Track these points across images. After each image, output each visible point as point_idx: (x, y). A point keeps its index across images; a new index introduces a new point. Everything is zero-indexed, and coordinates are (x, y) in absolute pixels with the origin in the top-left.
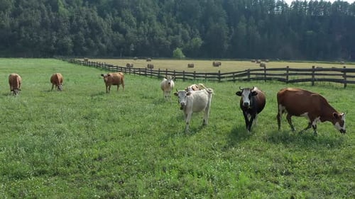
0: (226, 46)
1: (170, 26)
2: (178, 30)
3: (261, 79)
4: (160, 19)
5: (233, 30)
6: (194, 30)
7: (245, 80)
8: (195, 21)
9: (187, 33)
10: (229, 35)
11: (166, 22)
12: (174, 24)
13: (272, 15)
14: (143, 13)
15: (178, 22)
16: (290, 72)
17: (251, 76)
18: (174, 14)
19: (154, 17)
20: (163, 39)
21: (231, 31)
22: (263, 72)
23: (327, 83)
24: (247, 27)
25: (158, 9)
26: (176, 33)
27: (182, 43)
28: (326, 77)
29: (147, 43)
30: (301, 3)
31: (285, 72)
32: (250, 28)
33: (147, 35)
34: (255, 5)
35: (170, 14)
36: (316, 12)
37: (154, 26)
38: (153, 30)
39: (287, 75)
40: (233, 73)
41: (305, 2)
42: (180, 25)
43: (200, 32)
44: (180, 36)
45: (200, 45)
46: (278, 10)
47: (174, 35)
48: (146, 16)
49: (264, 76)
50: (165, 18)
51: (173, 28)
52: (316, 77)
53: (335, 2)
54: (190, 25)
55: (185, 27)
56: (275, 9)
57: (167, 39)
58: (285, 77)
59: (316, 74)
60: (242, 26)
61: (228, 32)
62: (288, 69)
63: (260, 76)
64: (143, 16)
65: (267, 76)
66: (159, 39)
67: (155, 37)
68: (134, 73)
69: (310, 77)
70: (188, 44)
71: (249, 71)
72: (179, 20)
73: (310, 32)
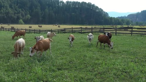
0: (41, 19)
1: (16, 10)
2: (20, 12)
3: (71, 32)
4: (11, 6)
5: (43, 12)
6: (27, 12)
7: (63, 33)
8: (27, 8)
9: (24, 13)
10: (42, 14)
11: (14, 8)
12: (18, 9)
13: (58, 7)
14: (3, 4)
15: (19, 8)
16: (82, 29)
17: (66, 31)
18: (17, 5)
19: (8, 6)
20: (13, 15)
21: (42, 13)
22: (71, 29)
23: (97, 33)
24: (49, 11)
25: (9, 2)
26: (19, 13)
27: (22, 18)
28: (97, 31)
29: (6, 17)
30: (69, 2)
31: (81, 29)
32: (50, 11)
33: (5, 14)
34: (52, 2)
35: (16, 5)
36: (75, 6)
37: (8, 10)
38: (8, 11)
39: (81, 30)
40: (58, 30)
41: (71, 2)
42: (20, 10)
43: (29, 13)
44: (20, 14)
45: (29, 18)
46: (61, 4)
47: (17, 14)
48: (4, 5)
49: (72, 31)
50: (13, 6)
51: (17, 10)
52: (93, 31)
53: (82, 2)
54: (25, 9)
55: (23, 11)
56: (60, 4)
57: (15, 16)
58: (81, 31)
59: (93, 30)
60: (47, 10)
61: (41, 13)
62: (81, 28)
63: (70, 31)
64: (3, 5)
65: (73, 31)
66: (11, 16)
67: (9, 14)
68: (9, 31)
69: (91, 31)
70: (24, 18)
71: (65, 29)
72: (20, 7)
73: (73, 14)
